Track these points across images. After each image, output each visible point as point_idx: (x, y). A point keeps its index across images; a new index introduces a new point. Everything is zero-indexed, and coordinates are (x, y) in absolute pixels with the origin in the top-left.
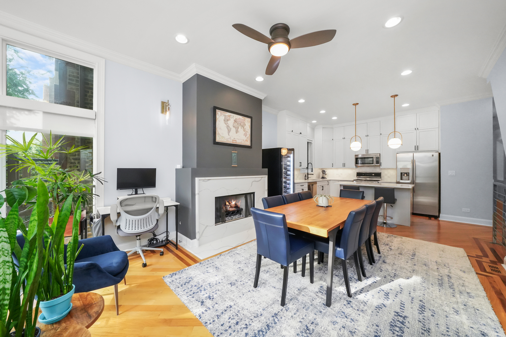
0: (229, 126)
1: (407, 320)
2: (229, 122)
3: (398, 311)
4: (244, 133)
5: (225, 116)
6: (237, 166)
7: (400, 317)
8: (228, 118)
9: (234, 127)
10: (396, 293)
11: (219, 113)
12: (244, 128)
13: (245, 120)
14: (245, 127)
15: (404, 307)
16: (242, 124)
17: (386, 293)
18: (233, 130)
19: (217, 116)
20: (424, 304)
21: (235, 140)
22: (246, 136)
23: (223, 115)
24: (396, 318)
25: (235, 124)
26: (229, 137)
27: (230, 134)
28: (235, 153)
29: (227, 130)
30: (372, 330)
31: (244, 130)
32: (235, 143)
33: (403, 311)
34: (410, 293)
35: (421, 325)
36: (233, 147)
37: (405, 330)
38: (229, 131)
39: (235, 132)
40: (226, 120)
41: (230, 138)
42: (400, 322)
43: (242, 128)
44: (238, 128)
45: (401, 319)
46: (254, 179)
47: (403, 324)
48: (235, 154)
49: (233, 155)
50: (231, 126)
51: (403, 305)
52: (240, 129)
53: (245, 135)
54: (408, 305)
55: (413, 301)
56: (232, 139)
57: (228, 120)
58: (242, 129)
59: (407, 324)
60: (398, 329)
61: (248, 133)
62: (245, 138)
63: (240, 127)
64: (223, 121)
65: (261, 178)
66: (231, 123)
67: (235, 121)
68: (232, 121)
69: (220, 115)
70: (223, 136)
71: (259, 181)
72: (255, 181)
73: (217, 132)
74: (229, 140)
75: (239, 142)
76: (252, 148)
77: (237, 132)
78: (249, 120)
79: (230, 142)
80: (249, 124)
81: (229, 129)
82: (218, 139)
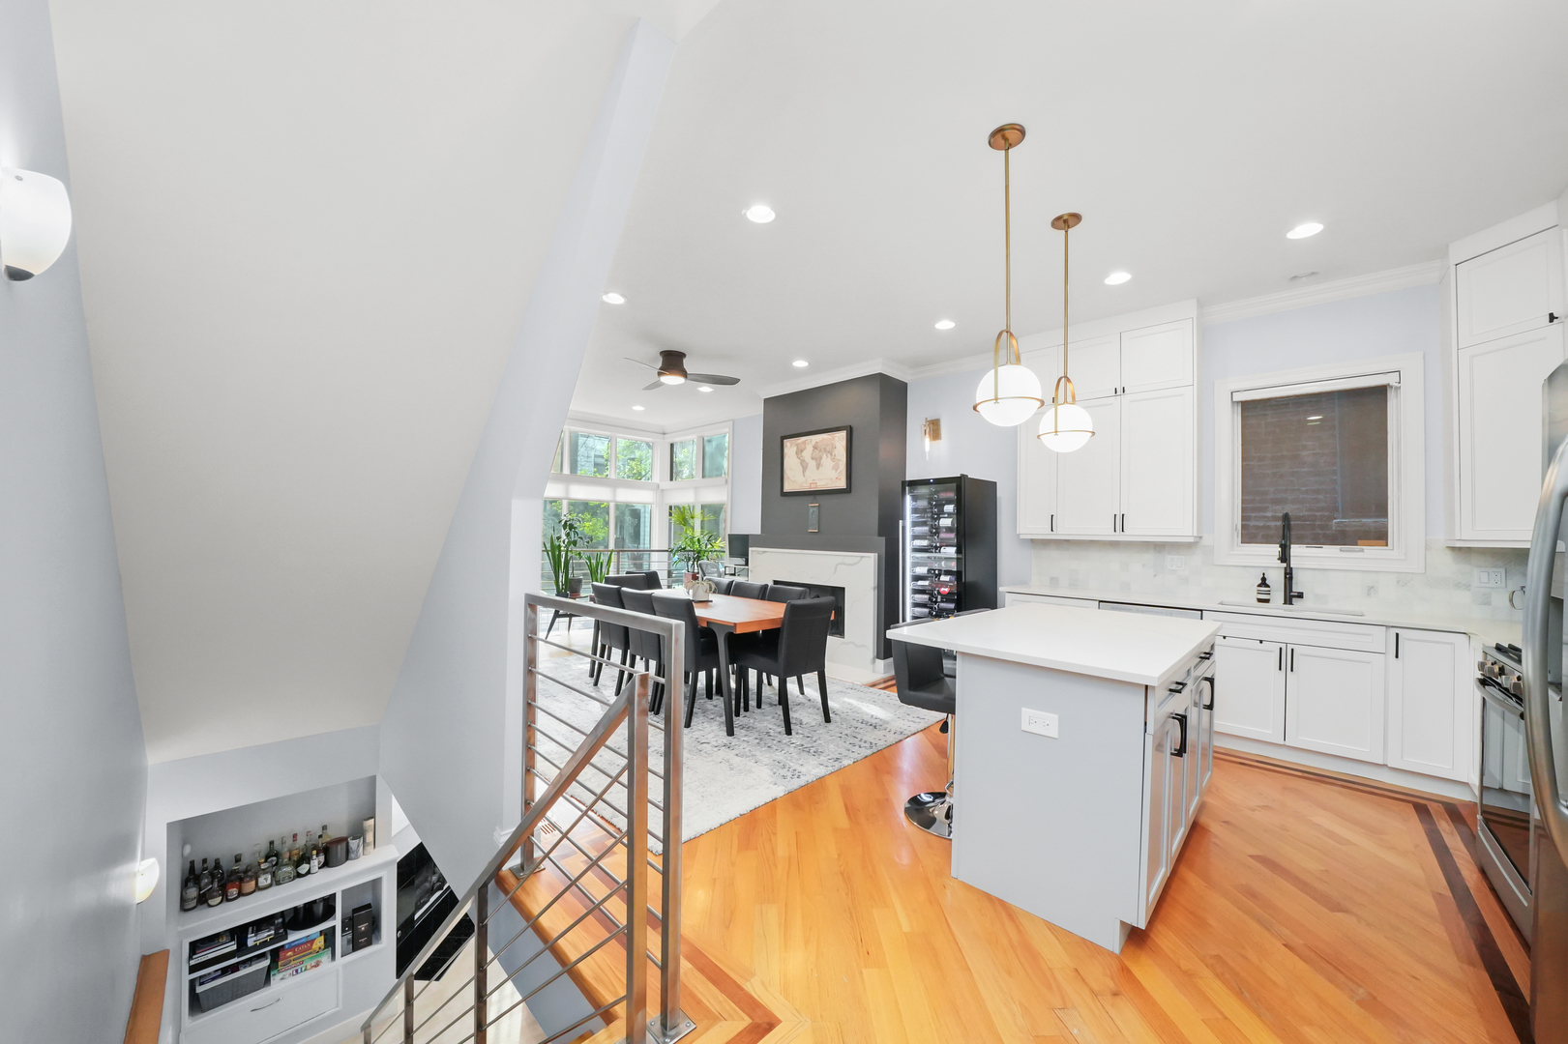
0: (804, 461)
2: (804, 454)
4: (833, 463)
5: (797, 445)
6: (817, 531)
8: (804, 446)
9: (813, 459)
11: (788, 444)
12: (833, 454)
13: (834, 439)
14: (836, 452)
16: (829, 448)
18: (812, 464)
19: (786, 450)
21: (815, 482)
22: (836, 470)
23: (794, 445)
25: (814, 452)
26: (804, 479)
27: (807, 473)
28: (813, 506)
29: (802, 468)
31: (833, 460)
32: (814, 488)
36: (811, 497)
38: (804, 468)
39: (815, 467)
40: (799, 451)
41: (806, 481)
43: (828, 455)
44: (821, 458)
46: (839, 559)
48: (815, 509)
49: (811, 510)
50: (808, 458)
52: (826, 461)
53: (836, 468)
56: (810, 481)
57: (802, 451)
58: (829, 459)
61: (840, 463)
62: (833, 474)
63: (824, 455)
64: (795, 456)
65: (859, 559)
66: (807, 454)
67: (815, 448)
68: (809, 448)
69: (790, 447)
70: (795, 480)
71: (855, 564)
72: (844, 564)
73: (785, 476)
74: (805, 485)
75: (822, 485)
76: (850, 492)
77: (818, 468)
78: (843, 434)
79: (806, 487)
80: (844, 443)
81: (804, 466)
82: (787, 488)
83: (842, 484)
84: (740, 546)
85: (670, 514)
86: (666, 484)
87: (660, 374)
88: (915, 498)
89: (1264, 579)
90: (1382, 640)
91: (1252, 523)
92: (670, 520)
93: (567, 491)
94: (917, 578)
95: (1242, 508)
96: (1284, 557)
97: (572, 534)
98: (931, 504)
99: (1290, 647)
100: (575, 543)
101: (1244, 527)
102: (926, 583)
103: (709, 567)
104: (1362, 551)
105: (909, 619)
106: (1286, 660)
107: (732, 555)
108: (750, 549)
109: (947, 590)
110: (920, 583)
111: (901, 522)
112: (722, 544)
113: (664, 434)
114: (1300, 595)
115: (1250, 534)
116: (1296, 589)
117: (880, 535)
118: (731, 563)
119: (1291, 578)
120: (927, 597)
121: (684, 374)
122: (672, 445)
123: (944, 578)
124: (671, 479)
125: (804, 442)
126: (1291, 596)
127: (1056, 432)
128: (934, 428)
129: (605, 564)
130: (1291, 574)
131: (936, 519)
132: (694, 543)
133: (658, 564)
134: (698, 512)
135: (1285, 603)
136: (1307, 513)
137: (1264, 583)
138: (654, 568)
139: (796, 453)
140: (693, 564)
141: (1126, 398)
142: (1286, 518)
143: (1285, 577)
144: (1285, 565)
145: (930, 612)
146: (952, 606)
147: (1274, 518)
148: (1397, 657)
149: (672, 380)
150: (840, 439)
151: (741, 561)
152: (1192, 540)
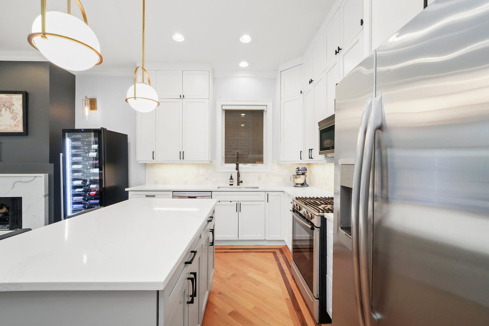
4: (12, 115)
12: (12, 109)
13: (12, 99)
14: (14, 107)
16: (7, 104)
22: (15, 120)
31: (12, 112)
43: (8, 109)
52: (6, 113)
53: (15, 118)
58: (8, 112)
61: (18, 116)
62: (12, 123)
63: (4, 109)
65: (33, 178)
71: (30, 181)
72: (21, 182)
75: (3, 129)
76: (27, 134)
78: (20, 97)
80: (21, 102)
83: (20, 130)
88: (73, 140)
89: (231, 177)
90: (263, 196)
91: (228, 156)
94: (75, 187)
95: (225, 151)
96: (237, 169)
98: (84, 144)
99: (239, 202)
101: (225, 158)
102: (81, 190)
104: (257, 165)
105: (69, 213)
106: (238, 208)
109: (94, 193)
110: (77, 190)
111: (61, 154)
114: (242, 182)
115: (228, 160)
116: (241, 180)
117: (50, 162)
119: (239, 176)
120: (82, 198)
123: (92, 186)
126: (239, 182)
127: (135, 98)
128: (93, 104)
130: (239, 174)
131: (87, 153)
135: (237, 185)
136: (242, 153)
137: (231, 178)
141: (185, 100)
142: (238, 153)
143: (238, 176)
144: (237, 171)
145: (83, 207)
146: (98, 201)
147: (234, 155)
148: (268, 202)
150: (17, 100)
152: (208, 162)
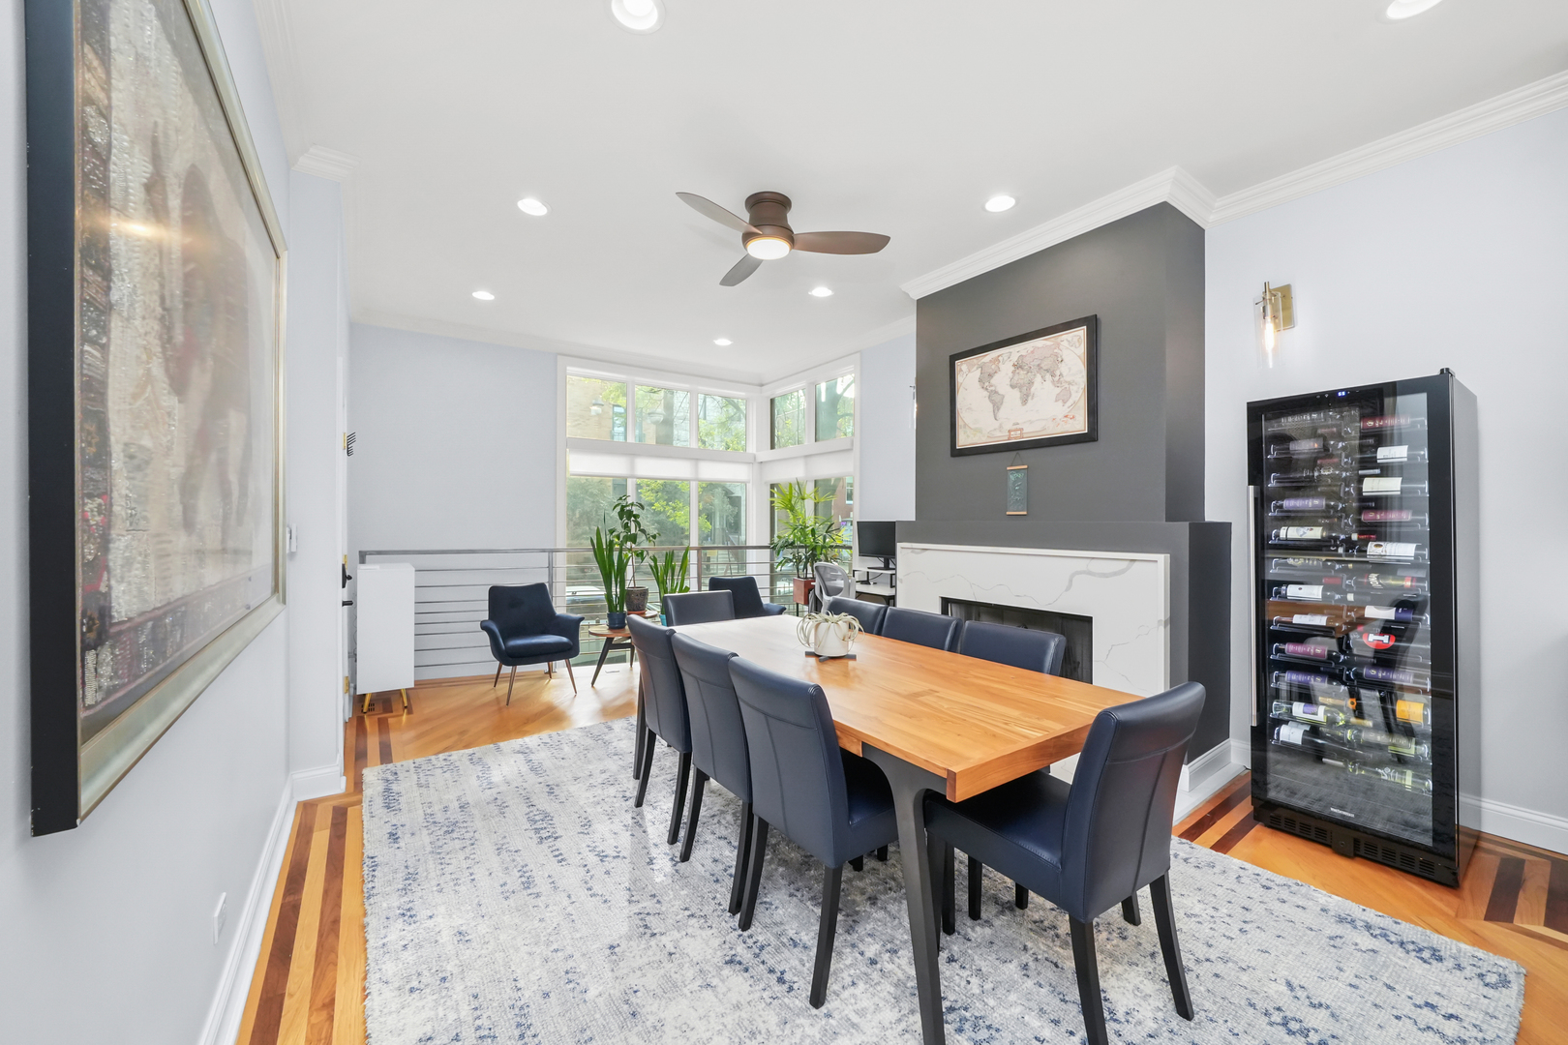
0: (996, 392)
1: (536, 840)
2: (996, 380)
3: (558, 844)
4: (1058, 390)
5: (984, 367)
6: (1025, 513)
7: (547, 834)
8: (993, 367)
9: (1013, 387)
10: (591, 873)
11: (964, 366)
12: (1058, 373)
13: (1059, 346)
14: (1063, 368)
15: (556, 856)
16: (1045, 364)
17: (606, 856)
18: (1012, 397)
19: (959, 379)
20: (529, 891)
21: (1018, 427)
22: (1065, 402)
23: (975, 368)
24: (552, 830)
25: (1016, 378)
26: (996, 424)
27: (1001, 414)
28: (1015, 471)
29: (991, 405)
30: (562, 795)
31: (1057, 384)
32: (1015, 438)
33: (551, 849)
34: (569, 896)
35: (512, 848)
36: (1011, 454)
37: (528, 826)
38: (997, 405)
39: (1018, 402)
40: (986, 378)
41: (1001, 426)
42: (542, 829)
43: (1048, 376)
44: (1031, 383)
45: (544, 834)
46: (1082, 565)
47: (536, 829)
48: (1019, 476)
49: (1012, 477)
50: (1003, 388)
51: (560, 858)
52: (1043, 388)
53: (1065, 397)
54: (553, 866)
55: (551, 881)
56: (1008, 426)
57: (990, 376)
58: (1050, 383)
59: (532, 833)
60: (537, 818)
61: (1073, 388)
62: (1059, 410)
63: (1038, 379)
64: (977, 385)
66: (1002, 381)
67: (1018, 366)
68: (1006, 369)
69: (968, 373)
70: (978, 425)
71: (1115, 574)
72: (1090, 573)
73: (959, 423)
74: (998, 434)
75: (1032, 431)
76: (1096, 438)
77: (1025, 402)
78: (1080, 333)
79: (1000, 438)
80: (1081, 350)
81: (996, 402)
82: (963, 441)
83: (1079, 425)
84: (880, 540)
85: (772, 495)
86: (767, 454)
87: (748, 237)
92: (772, 502)
93: (632, 466)
97: (633, 525)
100: (633, 539)
103: (828, 571)
107: (863, 553)
108: (899, 545)
112: (849, 535)
113: (762, 385)
117: (1170, 516)
118: (863, 565)
121: (790, 237)
122: (772, 401)
124: (773, 447)
125: (997, 360)
128: (1279, 302)
129: (677, 569)
132: (805, 535)
133: (756, 566)
134: (809, 489)
138: (751, 571)
139: (980, 380)
140: (805, 567)
149: (769, 249)
150: (1072, 345)
151: (879, 562)
